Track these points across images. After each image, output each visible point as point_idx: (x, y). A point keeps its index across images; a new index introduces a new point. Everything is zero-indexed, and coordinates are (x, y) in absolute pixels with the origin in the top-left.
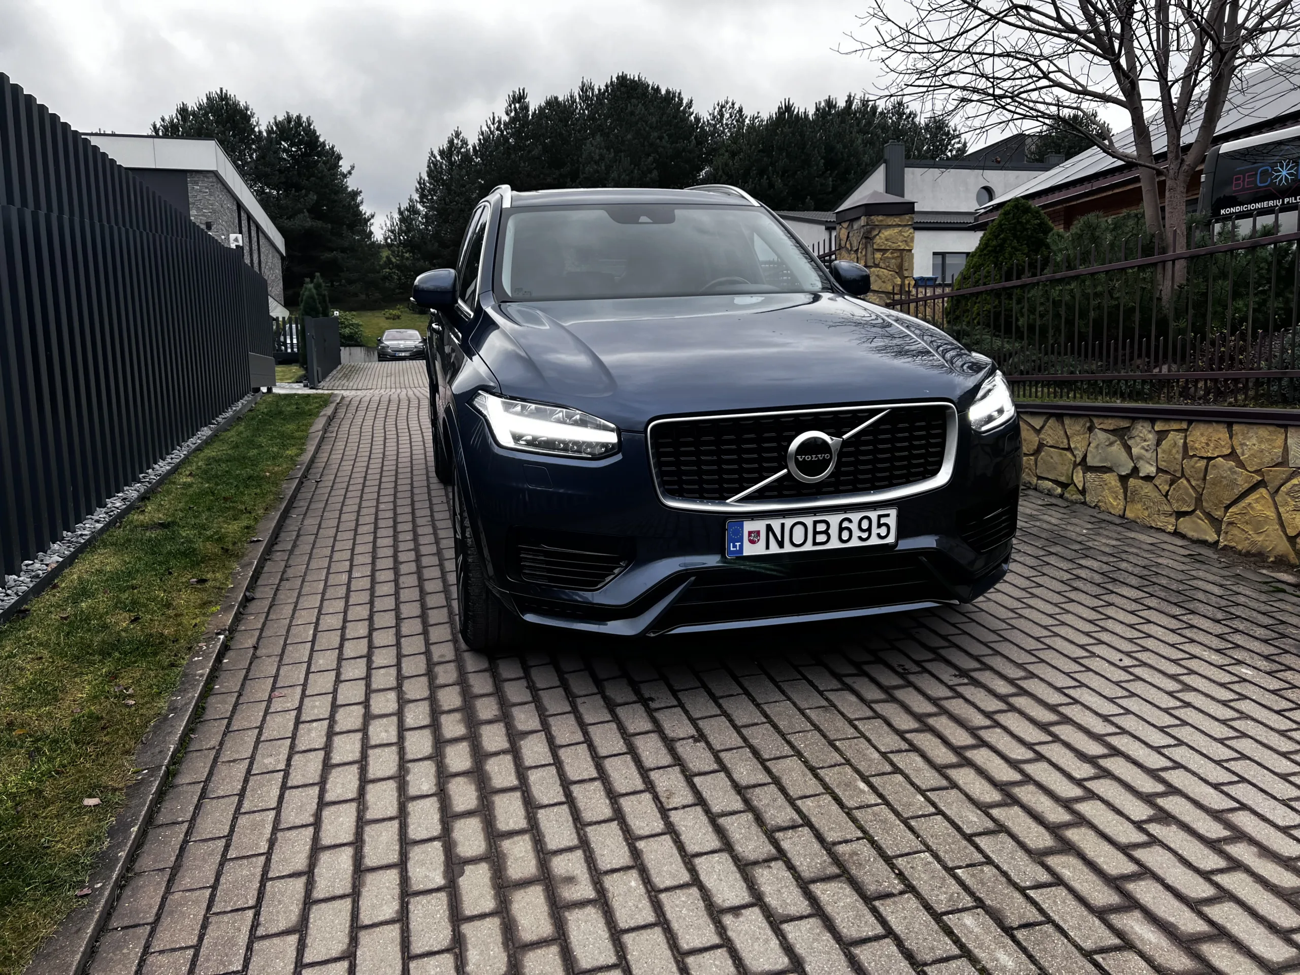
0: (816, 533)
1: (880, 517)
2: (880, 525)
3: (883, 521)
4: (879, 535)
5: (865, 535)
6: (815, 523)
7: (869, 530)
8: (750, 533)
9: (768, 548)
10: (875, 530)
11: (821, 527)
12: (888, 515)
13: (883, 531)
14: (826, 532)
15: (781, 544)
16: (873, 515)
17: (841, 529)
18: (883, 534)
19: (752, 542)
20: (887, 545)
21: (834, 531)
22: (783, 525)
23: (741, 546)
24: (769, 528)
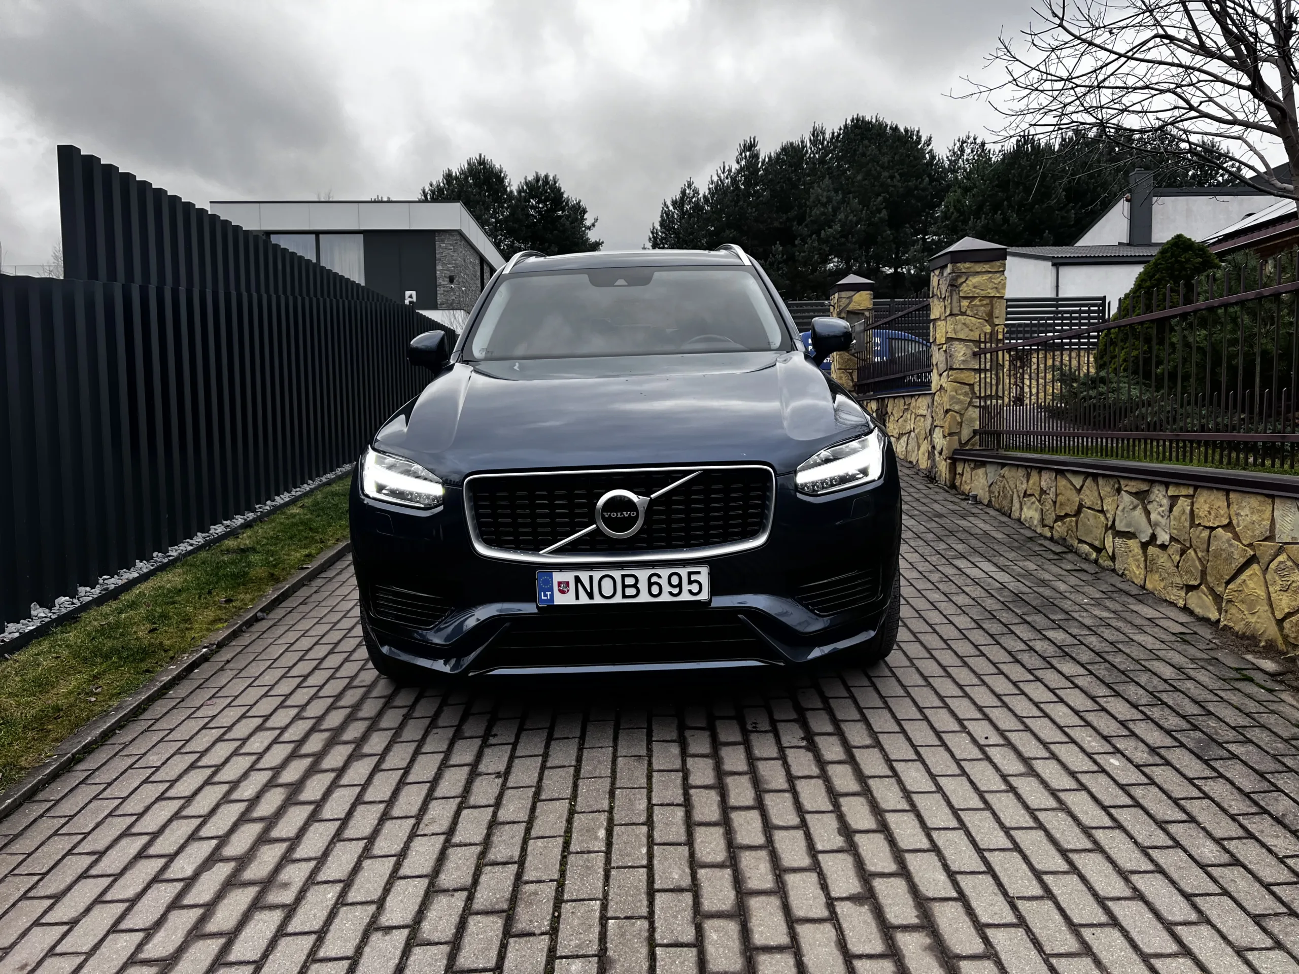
0: (624, 586)
1: (690, 574)
2: (690, 582)
3: (693, 578)
4: (690, 592)
5: (676, 591)
6: (623, 576)
7: (680, 585)
8: (559, 583)
9: (577, 598)
10: (686, 586)
11: (630, 581)
12: (699, 573)
13: (695, 588)
14: (635, 586)
15: (591, 595)
16: (683, 572)
17: (650, 584)
18: (695, 590)
19: (562, 592)
20: (699, 601)
21: (643, 585)
22: (591, 577)
23: (552, 595)
24: (578, 580)
